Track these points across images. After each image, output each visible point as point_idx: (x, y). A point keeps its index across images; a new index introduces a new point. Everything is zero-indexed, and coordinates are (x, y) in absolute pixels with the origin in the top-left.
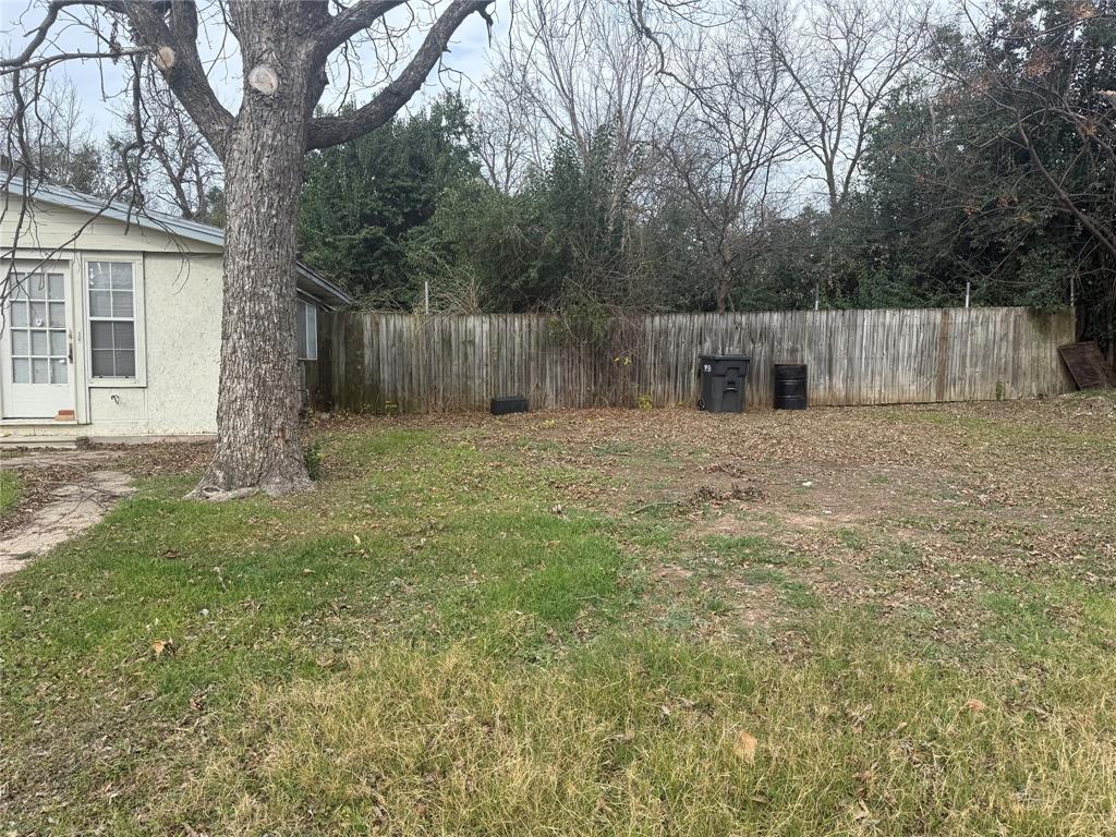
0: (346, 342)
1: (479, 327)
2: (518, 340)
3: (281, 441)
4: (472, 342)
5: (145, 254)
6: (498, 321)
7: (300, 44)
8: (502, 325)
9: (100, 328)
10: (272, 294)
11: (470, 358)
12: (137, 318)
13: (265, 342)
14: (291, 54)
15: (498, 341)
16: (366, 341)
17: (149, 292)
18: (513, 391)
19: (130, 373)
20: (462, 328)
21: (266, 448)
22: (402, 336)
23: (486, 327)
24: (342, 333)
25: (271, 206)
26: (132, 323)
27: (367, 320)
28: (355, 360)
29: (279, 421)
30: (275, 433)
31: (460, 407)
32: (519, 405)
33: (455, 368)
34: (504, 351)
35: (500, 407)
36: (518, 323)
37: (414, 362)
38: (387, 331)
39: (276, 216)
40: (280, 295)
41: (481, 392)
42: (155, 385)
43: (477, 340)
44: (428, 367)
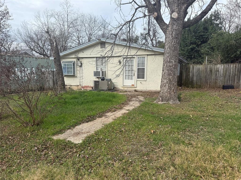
0: (186, 72)
1: (221, 67)
2: (232, 70)
3: (173, 93)
4: (218, 71)
5: (147, 55)
6: (226, 66)
7: (183, 6)
8: (227, 66)
9: (139, 69)
10: (173, 61)
11: (217, 75)
12: (145, 68)
13: (171, 72)
14: (181, 8)
15: (226, 71)
16: (191, 71)
17: (148, 62)
18: (230, 83)
19: (143, 78)
20: (216, 67)
21: (170, 94)
22: (200, 70)
23: (222, 67)
24: (185, 70)
25: (174, 42)
26: (144, 68)
27: (191, 66)
28: (188, 75)
29: (173, 88)
30: (172, 91)
31: (214, 87)
32: (232, 87)
33: (213, 77)
34: (227, 73)
35: (225, 87)
36: (232, 66)
37: (202, 76)
38: (196, 69)
39: (175, 44)
40: (175, 61)
41: (220, 83)
42: (148, 80)
43: (220, 70)
44: (206, 77)
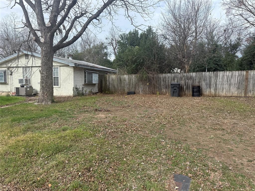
2: (134, 80)
5: (60, 66)
7: (48, 34)
8: (131, 77)
9: (55, 78)
11: (125, 83)
12: (59, 76)
15: (130, 80)
17: (61, 72)
18: (132, 90)
19: (58, 85)
20: (123, 77)
22: (113, 79)
23: (128, 77)
24: (104, 79)
27: (108, 76)
28: (106, 84)
30: (45, 95)
31: (123, 94)
33: (122, 85)
35: (129, 93)
36: (134, 76)
37: (115, 84)
38: (111, 78)
42: (61, 87)
43: (126, 80)
